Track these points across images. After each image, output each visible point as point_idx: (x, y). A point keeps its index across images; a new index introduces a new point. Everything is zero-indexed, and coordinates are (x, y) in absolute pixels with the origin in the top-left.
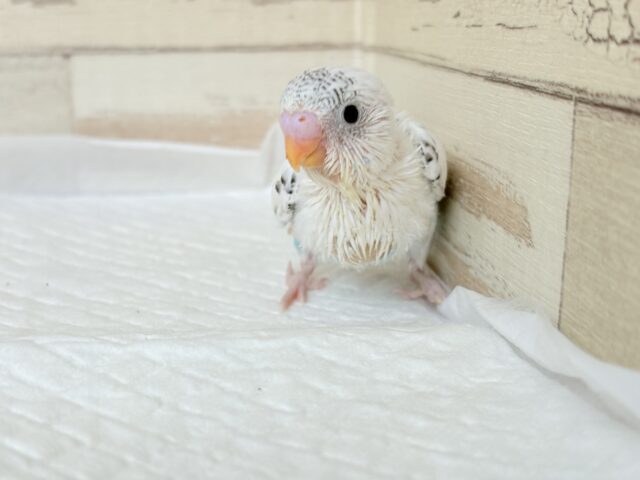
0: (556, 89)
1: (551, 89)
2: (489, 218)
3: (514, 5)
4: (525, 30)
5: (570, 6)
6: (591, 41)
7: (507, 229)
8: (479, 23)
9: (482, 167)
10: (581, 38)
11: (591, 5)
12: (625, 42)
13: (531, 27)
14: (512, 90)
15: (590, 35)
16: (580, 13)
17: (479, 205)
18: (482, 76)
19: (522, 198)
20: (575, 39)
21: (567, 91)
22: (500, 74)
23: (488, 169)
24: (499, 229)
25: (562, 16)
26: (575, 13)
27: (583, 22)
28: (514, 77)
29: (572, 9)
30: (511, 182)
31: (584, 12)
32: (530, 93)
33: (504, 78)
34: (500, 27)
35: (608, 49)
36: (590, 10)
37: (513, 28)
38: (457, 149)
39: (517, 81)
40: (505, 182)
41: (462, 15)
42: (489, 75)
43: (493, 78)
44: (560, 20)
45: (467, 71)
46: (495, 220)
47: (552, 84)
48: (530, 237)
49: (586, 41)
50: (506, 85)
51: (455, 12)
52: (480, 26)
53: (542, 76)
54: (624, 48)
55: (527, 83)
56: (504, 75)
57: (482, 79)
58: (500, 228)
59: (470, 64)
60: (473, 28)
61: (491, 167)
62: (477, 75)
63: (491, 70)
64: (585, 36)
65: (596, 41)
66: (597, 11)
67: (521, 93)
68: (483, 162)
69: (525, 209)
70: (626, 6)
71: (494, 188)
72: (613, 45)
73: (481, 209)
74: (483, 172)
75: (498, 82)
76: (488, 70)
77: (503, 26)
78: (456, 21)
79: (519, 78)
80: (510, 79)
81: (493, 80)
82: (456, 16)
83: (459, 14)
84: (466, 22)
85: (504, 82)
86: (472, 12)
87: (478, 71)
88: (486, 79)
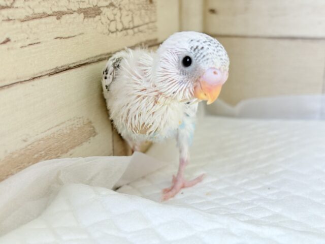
0: (98, 58)
1: (96, 59)
2: (67, 151)
4: (76, 37)
5: (100, 21)
6: (110, 34)
8: (38, 41)
10: (106, 33)
11: (109, 19)
12: (121, 30)
13: (80, 34)
14: (73, 71)
15: (110, 31)
16: (105, 23)
18: (45, 75)
19: (88, 119)
20: (104, 34)
21: (104, 57)
22: (61, 67)
23: (62, 126)
25: (97, 26)
26: (103, 24)
27: (106, 26)
28: (74, 63)
29: (101, 22)
30: (80, 118)
31: (106, 23)
32: (84, 67)
33: (66, 67)
34: (58, 40)
35: (117, 35)
36: (108, 22)
37: (69, 37)
39: (75, 65)
42: (53, 71)
43: (57, 72)
44: (96, 28)
45: (28, 79)
46: (71, 148)
47: (97, 56)
49: (108, 34)
51: (4, 39)
52: (39, 43)
53: (89, 55)
54: (122, 32)
55: (83, 63)
56: (66, 65)
57: (47, 76)
60: (31, 47)
62: (40, 77)
63: (54, 67)
64: (108, 32)
65: (112, 32)
66: (111, 21)
70: (121, 18)
72: (118, 33)
74: (57, 131)
75: (62, 71)
76: (52, 68)
77: (61, 38)
78: (4, 46)
79: (77, 63)
80: (70, 66)
81: (57, 73)
82: (4, 43)
83: (8, 40)
84: (20, 44)
85: (67, 70)
86: (27, 36)
87: (41, 73)
88: (50, 74)
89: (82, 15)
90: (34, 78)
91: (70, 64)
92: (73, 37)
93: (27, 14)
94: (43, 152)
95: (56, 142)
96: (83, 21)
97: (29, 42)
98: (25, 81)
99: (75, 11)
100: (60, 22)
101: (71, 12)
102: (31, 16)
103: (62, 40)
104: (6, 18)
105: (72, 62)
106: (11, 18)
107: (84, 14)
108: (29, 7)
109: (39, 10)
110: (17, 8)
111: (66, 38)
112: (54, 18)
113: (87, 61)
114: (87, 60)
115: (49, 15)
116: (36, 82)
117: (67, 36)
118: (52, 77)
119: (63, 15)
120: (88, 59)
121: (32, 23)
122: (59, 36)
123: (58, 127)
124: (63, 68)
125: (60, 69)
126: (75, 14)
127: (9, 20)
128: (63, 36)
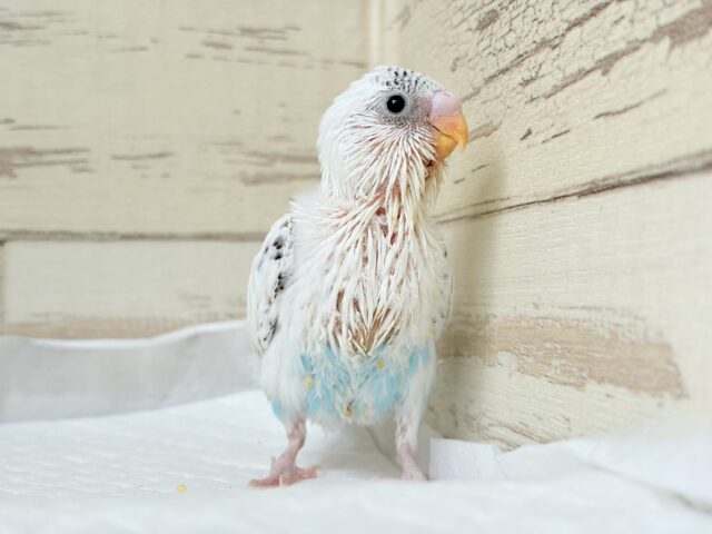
1: (698, 163)
2: (601, 381)
3: (623, 81)
7: (635, 387)
8: (566, 129)
9: (584, 314)
13: (656, 96)
14: (628, 192)
17: (581, 370)
19: (660, 333)
22: (604, 179)
23: (593, 315)
24: (621, 392)
28: (632, 173)
30: (636, 318)
32: (661, 183)
33: (613, 181)
34: (601, 119)
37: (625, 110)
38: (536, 306)
40: (625, 321)
41: (534, 133)
42: (586, 187)
43: (593, 190)
45: (548, 197)
46: (611, 381)
48: (679, 385)
50: (617, 190)
51: (523, 132)
52: (566, 132)
53: (681, 151)
55: (656, 171)
56: (613, 177)
57: (575, 197)
58: (623, 390)
59: (552, 186)
60: (554, 140)
61: (597, 309)
62: (564, 197)
63: (590, 180)
67: (646, 189)
68: (584, 308)
69: (666, 347)
71: (607, 336)
73: (584, 375)
74: (584, 321)
75: (603, 190)
76: (584, 181)
77: (607, 114)
78: (525, 142)
79: (639, 171)
80: (623, 179)
81: (593, 193)
82: (524, 137)
83: (529, 132)
84: (541, 137)
85: (613, 187)
86: (551, 121)
87: (566, 190)
88: (582, 194)
89: (666, 42)
90: (555, 199)
91: (622, 175)
92: (637, 106)
93: (555, 83)
94: (558, 346)
95: (582, 343)
96: (667, 58)
97: (553, 132)
98: (545, 201)
99: (644, 41)
100: (609, 80)
101: (634, 46)
102: (559, 84)
103: (610, 118)
104: (529, 98)
105: (628, 170)
106: (535, 96)
107: (672, 37)
108: (559, 68)
109: (572, 69)
110: (543, 76)
111: (618, 113)
112: (598, 73)
113: (672, 167)
114: (669, 163)
115: (588, 72)
116: (559, 205)
117: (620, 108)
118: (584, 200)
119: (617, 59)
120: (676, 160)
121: (561, 96)
122: (603, 111)
123: (584, 312)
124: (606, 182)
125: (601, 184)
126: (646, 47)
127: (533, 99)
128: (612, 109)
